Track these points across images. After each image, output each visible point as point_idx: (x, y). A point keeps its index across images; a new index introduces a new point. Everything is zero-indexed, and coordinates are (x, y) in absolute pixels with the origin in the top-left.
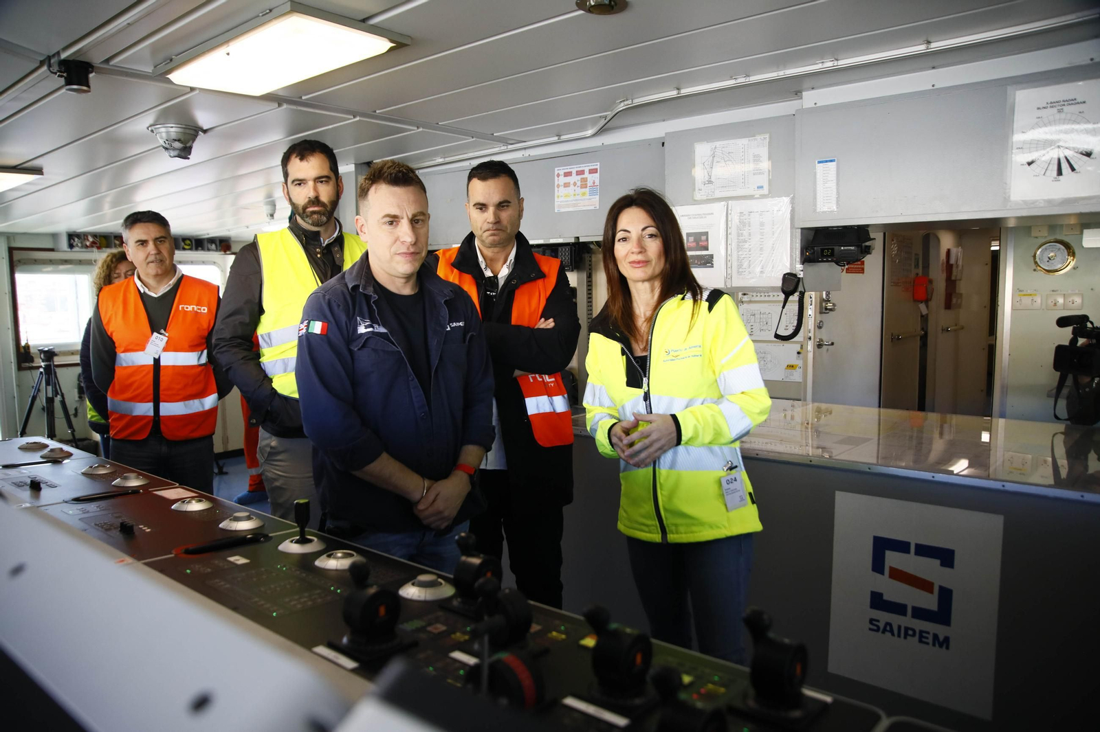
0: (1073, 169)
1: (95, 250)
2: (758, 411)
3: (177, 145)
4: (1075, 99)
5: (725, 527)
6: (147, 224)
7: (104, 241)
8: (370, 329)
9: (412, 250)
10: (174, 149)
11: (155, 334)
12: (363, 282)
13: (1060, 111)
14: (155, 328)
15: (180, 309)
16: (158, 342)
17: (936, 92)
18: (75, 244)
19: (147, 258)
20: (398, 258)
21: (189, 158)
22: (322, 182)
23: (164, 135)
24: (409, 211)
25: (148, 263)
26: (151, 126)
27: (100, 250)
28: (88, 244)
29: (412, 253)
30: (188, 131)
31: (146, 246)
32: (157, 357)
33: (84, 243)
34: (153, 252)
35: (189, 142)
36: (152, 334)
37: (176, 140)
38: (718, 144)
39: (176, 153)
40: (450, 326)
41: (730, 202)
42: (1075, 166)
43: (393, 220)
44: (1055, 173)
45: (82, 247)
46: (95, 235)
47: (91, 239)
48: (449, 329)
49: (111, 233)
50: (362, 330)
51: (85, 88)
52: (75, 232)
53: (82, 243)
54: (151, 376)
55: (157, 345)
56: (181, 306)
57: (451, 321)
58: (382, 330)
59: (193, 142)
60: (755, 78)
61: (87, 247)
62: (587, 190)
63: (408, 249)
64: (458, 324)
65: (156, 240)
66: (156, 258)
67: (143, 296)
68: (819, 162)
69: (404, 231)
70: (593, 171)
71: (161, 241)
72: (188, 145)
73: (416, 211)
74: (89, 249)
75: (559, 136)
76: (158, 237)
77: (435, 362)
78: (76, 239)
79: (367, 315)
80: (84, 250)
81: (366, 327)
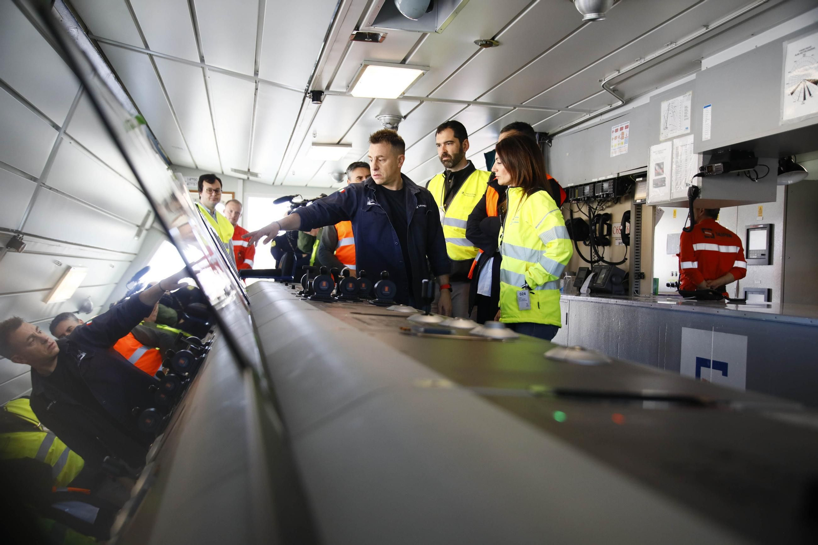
0: (810, 95)
2: (555, 255)
4: (810, 47)
5: (519, 318)
6: (363, 168)
8: (374, 204)
12: (370, 183)
13: (804, 56)
17: (757, 50)
22: (449, 144)
23: (383, 121)
24: (375, 155)
26: (378, 116)
30: (395, 118)
35: (394, 124)
37: (387, 123)
38: (671, 101)
40: (418, 206)
41: (674, 140)
42: (811, 93)
44: (803, 98)
50: (369, 203)
51: (319, 102)
57: (419, 204)
58: (379, 205)
59: (398, 124)
60: (649, 58)
62: (623, 141)
64: (423, 206)
68: (705, 107)
70: (627, 127)
72: (394, 126)
75: (611, 105)
77: (409, 222)
79: (373, 197)
81: (371, 203)
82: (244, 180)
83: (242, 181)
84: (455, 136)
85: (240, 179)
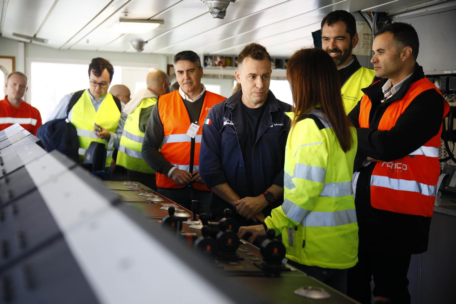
1: (221, 67)
3: (216, 11)
7: (229, 61)
9: (261, 91)
10: (215, 13)
11: (193, 124)
14: (192, 121)
15: (206, 110)
16: (194, 128)
18: (208, 63)
19: (183, 81)
20: (254, 94)
21: (223, 18)
22: (339, 39)
23: (209, 5)
24: (262, 72)
25: (184, 84)
27: (224, 68)
28: (217, 63)
29: (261, 93)
30: (223, 2)
31: (183, 74)
32: (193, 137)
33: (214, 63)
34: (185, 78)
35: (222, 9)
36: (191, 123)
37: (215, 8)
39: (215, 15)
40: (273, 125)
43: (254, 76)
45: (213, 65)
46: (222, 57)
47: (219, 59)
48: (272, 126)
49: (234, 55)
50: (225, 123)
52: (208, 54)
53: (213, 62)
54: (190, 148)
55: (193, 130)
56: (206, 108)
59: (226, 9)
61: (216, 65)
63: (260, 91)
64: (279, 125)
65: (188, 71)
66: (187, 82)
67: (185, 101)
69: (258, 81)
71: (191, 71)
72: (223, 10)
73: (265, 72)
74: (217, 67)
76: (189, 69)
78: (209, 60)
80: (213, 67)
81: (227, 122)
82: (25, 43)
83: (23, 44)
84: (347, 31)
85: (21, 41)
